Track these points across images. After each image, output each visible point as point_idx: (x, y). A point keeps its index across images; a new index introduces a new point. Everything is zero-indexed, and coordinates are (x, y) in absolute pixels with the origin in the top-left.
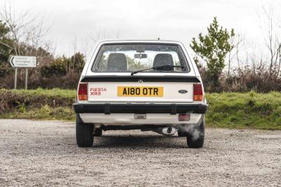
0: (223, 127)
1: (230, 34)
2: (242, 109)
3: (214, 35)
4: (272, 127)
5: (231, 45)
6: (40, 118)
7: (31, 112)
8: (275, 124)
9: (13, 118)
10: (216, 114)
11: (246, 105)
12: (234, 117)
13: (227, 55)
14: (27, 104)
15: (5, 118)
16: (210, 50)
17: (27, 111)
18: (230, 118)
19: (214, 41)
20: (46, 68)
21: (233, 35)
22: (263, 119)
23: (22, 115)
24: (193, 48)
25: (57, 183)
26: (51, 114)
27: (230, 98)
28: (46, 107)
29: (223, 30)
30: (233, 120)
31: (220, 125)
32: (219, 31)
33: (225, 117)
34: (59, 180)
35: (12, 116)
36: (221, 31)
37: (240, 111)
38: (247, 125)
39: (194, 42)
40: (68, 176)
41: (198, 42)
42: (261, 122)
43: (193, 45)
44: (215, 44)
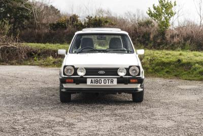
0: (160, 77)
1: (173, 4)
2: (174, 64)
3: (163, 5)
4: (191, 78)
5: (174, 12)
6: (47, 65)
7: (41, 61)
8: (193, 76)
9: (30, 65)
10: (157, 68)
11: (176, 62)
12: (168, 70)
13: (172, 18)
14: (39, 55)
15: (25, 64)
16: (160, 15)
17: (39, 60)
18: (165, 70)
19: (162, 9)
20: (54, 24)
21: (175, 5)
22: (186, 72)
23: (35, 63)
24: (149, 14)
25: (46, 133)
26: (54, 63)
27: (167, 56)
28: (51, 58)
29: (169, 2)
30: (167, 72)
31: (159, 75)
32: (166, 3)
33: (163, 69)
34: (47, 130)
35: (29, 63)
36: (167, 2)
37: (172, 66)
38: (175, 75)
39: (149, 11)
40: (54, 127)
41: (152, 10)
42: (184, 74)
43: (148, 12)
44: (163, 11)
